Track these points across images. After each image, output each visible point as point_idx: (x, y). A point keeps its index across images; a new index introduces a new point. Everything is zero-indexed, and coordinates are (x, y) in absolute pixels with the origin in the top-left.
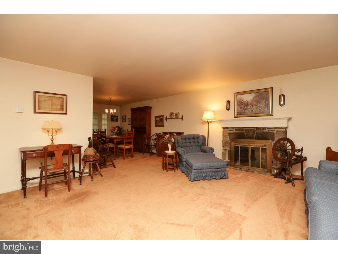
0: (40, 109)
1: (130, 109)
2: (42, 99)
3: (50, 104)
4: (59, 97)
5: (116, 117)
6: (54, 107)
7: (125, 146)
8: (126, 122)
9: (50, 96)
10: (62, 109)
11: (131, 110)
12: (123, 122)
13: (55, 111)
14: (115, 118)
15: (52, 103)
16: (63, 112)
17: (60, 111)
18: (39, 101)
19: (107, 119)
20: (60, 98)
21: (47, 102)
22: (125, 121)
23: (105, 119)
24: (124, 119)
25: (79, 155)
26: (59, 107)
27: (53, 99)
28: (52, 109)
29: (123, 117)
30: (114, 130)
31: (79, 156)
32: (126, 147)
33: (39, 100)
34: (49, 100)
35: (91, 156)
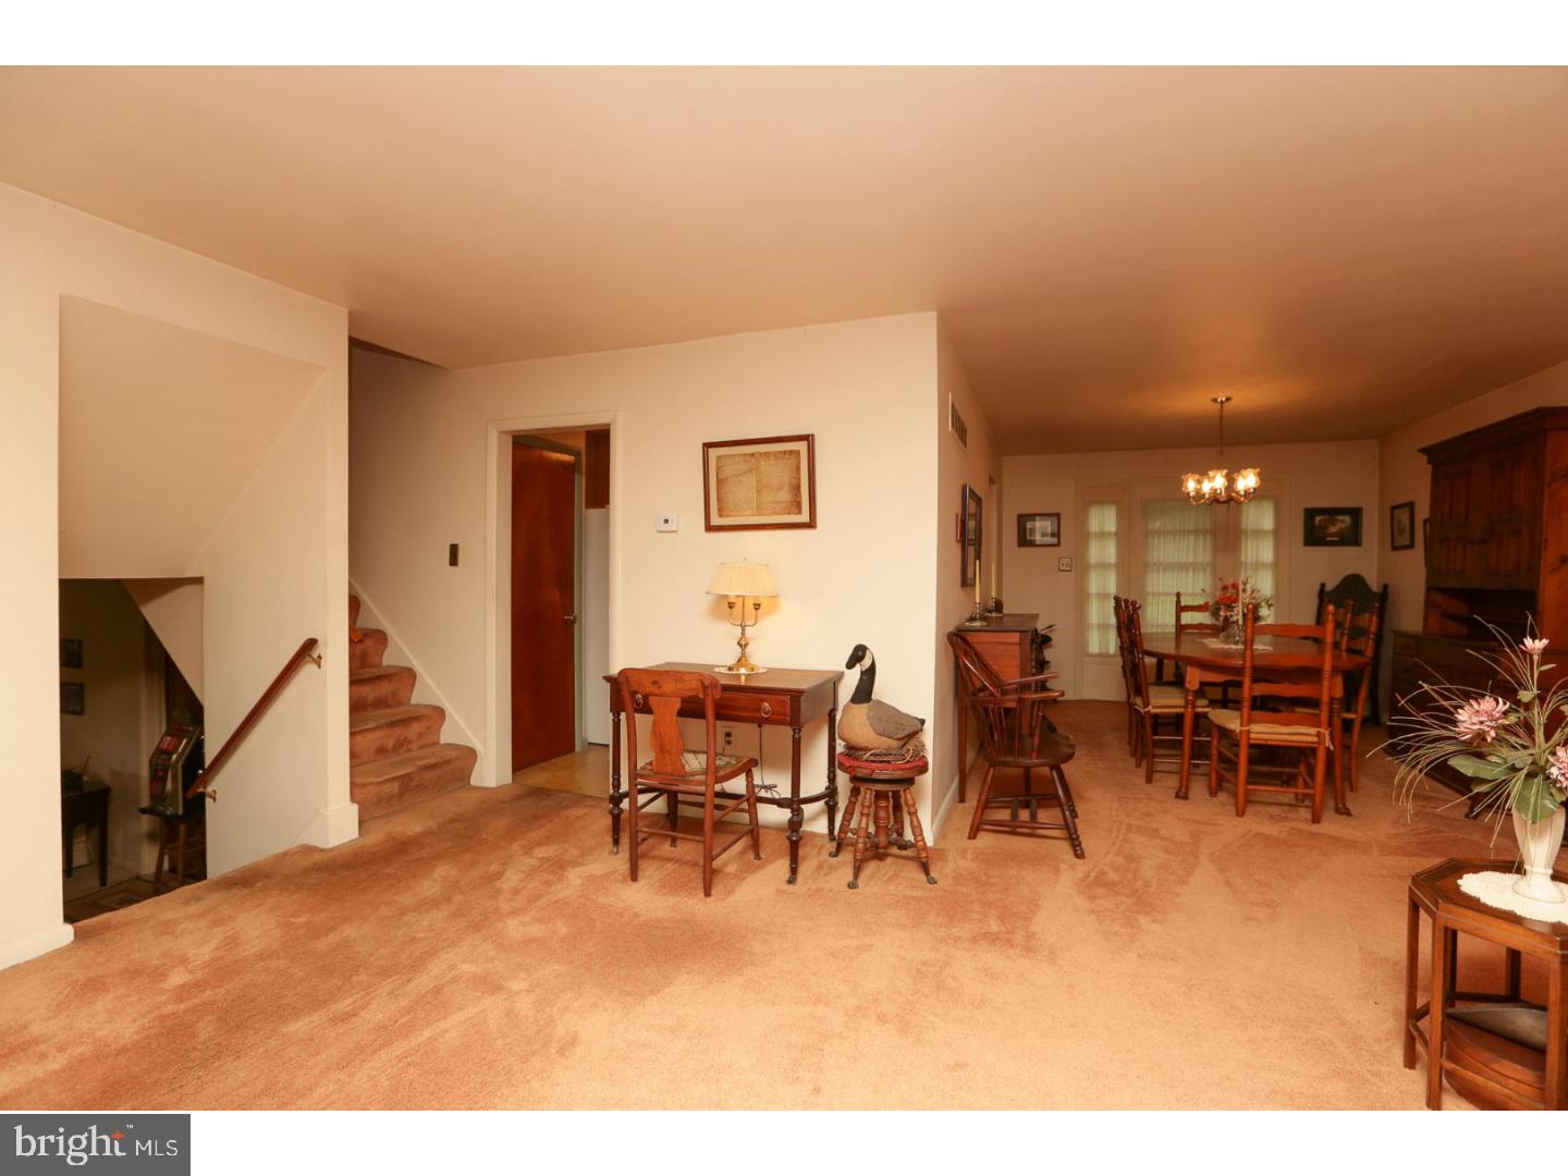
0: (724, 513)
1: (1423, 451)
2: (730, 469)
3: (754, 484)
4: (785, 452)
5: (1347, 519)
6: (768, 497)
7: (1250, 721)
8: (1411, 546)
9: (753, 455)
10: (795, 504)
11: (1424, 458)
12: (1395, 548)
13: (769, 515)
14: (1334, 523)
15: (759, 481)
16: (798, 516)
17: (789, 513)
18: (720, 482)
19: (1277, 533)
20: (787, 456)
21: (743, 479)
22: (1407, 542)
23: (1258, 533)
24: (1403, 531)
25: (792, 733)
26: (785, 495)
27: (763, 463)
28: (760, 510)
29: (1397, 512)
30: (1230, 608)
31: (793, 737)
32: (1255, 728)
33: (721, 477)
34: (750, 471)
35: (866, 749)
